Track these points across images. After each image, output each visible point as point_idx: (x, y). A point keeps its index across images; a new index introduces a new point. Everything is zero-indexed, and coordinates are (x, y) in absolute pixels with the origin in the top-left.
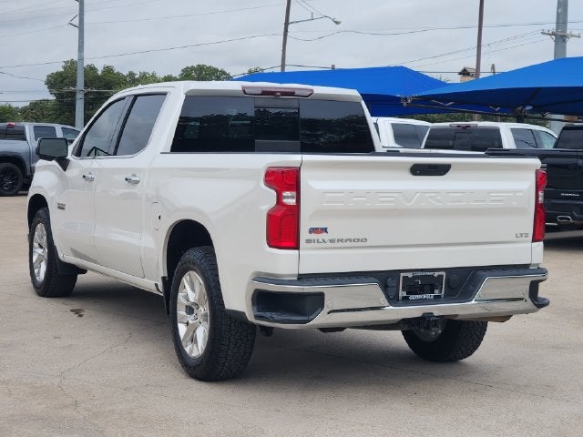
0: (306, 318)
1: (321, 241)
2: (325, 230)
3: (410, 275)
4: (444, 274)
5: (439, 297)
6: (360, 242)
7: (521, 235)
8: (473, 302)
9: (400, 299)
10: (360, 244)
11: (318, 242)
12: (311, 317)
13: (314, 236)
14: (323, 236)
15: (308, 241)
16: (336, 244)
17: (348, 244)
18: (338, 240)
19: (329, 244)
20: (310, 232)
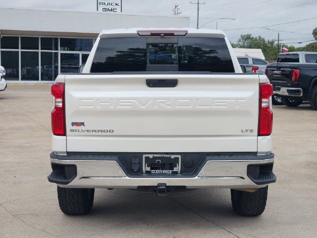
0: (66, 181)
1: (80, 130)
2: (83, 124)
3: (151, 156)
4: (179, 156)
5: (176, 172)
6: (109, 133)
7: (247, 131)
8: (196, 178)
9: (144, 172)
10: (108, 134)
11: (78, 131)
12: (69, 181)
13: (75, 128)
14: (82, 127)
15: (72, 131)
16: (91, 133)
17: (100, 133)
18: (93, 131)
19: (86, 133)
20: (73, 125)
